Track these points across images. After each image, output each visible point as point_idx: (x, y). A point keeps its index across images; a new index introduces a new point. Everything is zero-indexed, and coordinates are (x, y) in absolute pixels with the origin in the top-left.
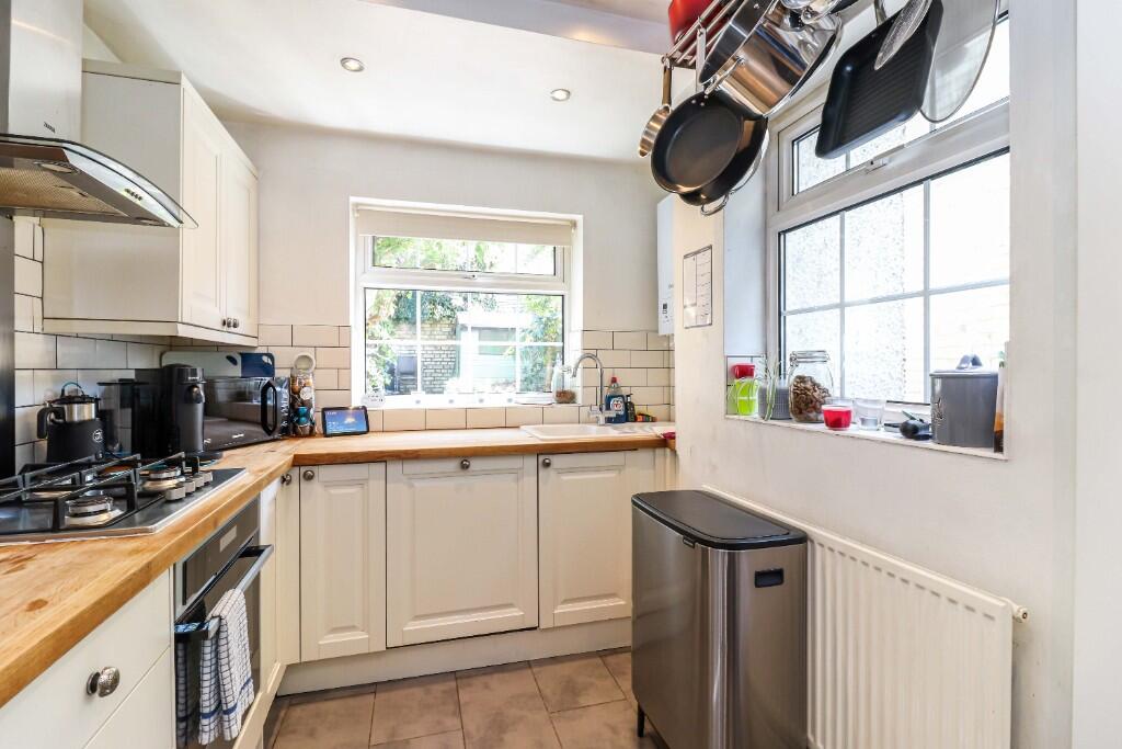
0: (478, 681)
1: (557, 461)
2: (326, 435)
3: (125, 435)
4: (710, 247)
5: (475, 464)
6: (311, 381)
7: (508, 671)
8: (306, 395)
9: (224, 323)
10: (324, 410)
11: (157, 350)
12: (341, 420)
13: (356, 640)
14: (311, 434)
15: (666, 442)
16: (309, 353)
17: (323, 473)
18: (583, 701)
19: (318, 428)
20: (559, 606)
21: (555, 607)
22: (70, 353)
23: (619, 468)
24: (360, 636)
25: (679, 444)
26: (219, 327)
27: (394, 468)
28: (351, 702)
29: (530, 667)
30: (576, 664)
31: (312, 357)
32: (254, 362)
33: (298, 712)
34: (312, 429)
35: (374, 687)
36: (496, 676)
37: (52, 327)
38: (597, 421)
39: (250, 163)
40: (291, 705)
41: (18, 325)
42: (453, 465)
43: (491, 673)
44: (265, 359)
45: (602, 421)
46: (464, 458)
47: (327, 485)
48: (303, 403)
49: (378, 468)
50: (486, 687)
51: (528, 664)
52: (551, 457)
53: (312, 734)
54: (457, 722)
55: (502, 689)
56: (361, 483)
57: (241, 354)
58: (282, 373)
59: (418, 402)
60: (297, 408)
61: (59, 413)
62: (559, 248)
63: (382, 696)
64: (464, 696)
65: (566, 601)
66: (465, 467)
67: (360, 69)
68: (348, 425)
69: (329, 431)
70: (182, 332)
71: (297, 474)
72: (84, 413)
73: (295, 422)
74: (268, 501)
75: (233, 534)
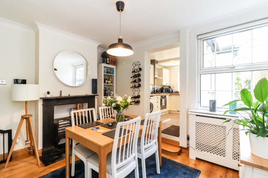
6: (174, 89)
9: (166, 84)
12: (176, 92)
13: (175, 110)
19: (174, 93)
22: (158, 86)
31: (174, 86)
39: (169, 70)
47: (173, 96)
49: (176, 96)
57: (169, 86)
58: (171, 88)
70: (163, 85)
71: (170, 95)
72: (158, 90)
73: (172, 92)
74: (167, 96)
75: (164, 97)
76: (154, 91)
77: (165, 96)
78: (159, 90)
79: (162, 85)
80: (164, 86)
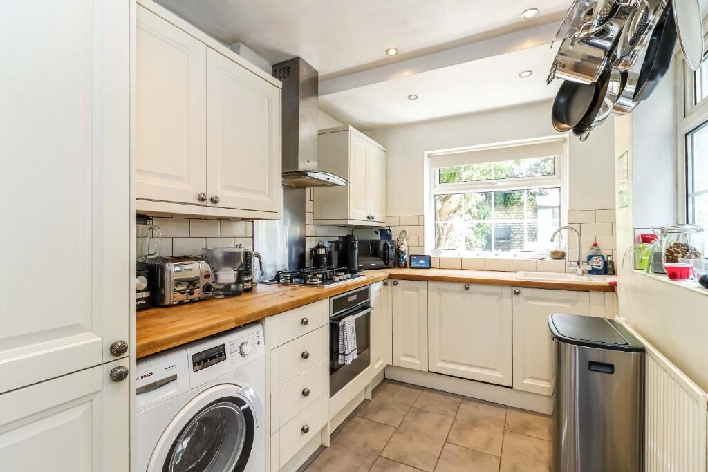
0: (473, 404)
1: (524, 291)
2: (411, 268)
3: (335, 261)
4: (627, 151)
5: (473, 287)
6: (405, 242)
7: (492, 405)
8: (403, 248)
9: (368, 218)
10: (411, 256)
11: (351, 229)
12: (418, 260)
13: (414, 363)
14: (405, 267)
15: (612, 288)
16: (406, 228)
17: (401, 283)
18: (529, 433)
19: (408, 265)
20: (528, 380)
21: (523, 380)
22: (321, 232)
23: (574, 302)
24: (417, 362)
25: (619, 289)
26: (366, 219)
27: (432, 284)
28: (412, 390)
29: (507, 408)
30: (537, 417)
31: (407, 230)
32: (384, 233)
33: (390, 386)
34: (405, 264)
35: (423, 388)
36: (484, 405)
37: (316, 222)
38: (576, 272)
39: (381, 147)
40: (389, 383)
41: (307, 222)
42: (461, 286)
43: (483, 403)
44: (388, 232)
45: (580, 271)
46: (467, 283)
47: (404, 289)
48: (402, 252)
49: (424, 284)
50: (477, 407)
51: (506, 407)
52: (520, 289)
53: (392, 395)
54: (454, 414)
55: (483, 411)
56: (417, 290)
57: (380, 230)
58: (394, 238)
59: (478, 255)
60: (399, 254)
61: (316, 251)
62: (556, 157)
63: (425, 393)
64: (463, 406)
65: (532, 378)
66: (467, 289)
67: (417, 97)
68: (421, 264)
69: (412, 266)
70: (350, 222)
71: (390, 282)
72: (322, 251)
73: (398, 261)
74: (375, 290)
75: (354, 297)
76: (301, 257)
77: (364, 294)
78: (329, 255)
79: (343, 222)
80: (357, 227)
